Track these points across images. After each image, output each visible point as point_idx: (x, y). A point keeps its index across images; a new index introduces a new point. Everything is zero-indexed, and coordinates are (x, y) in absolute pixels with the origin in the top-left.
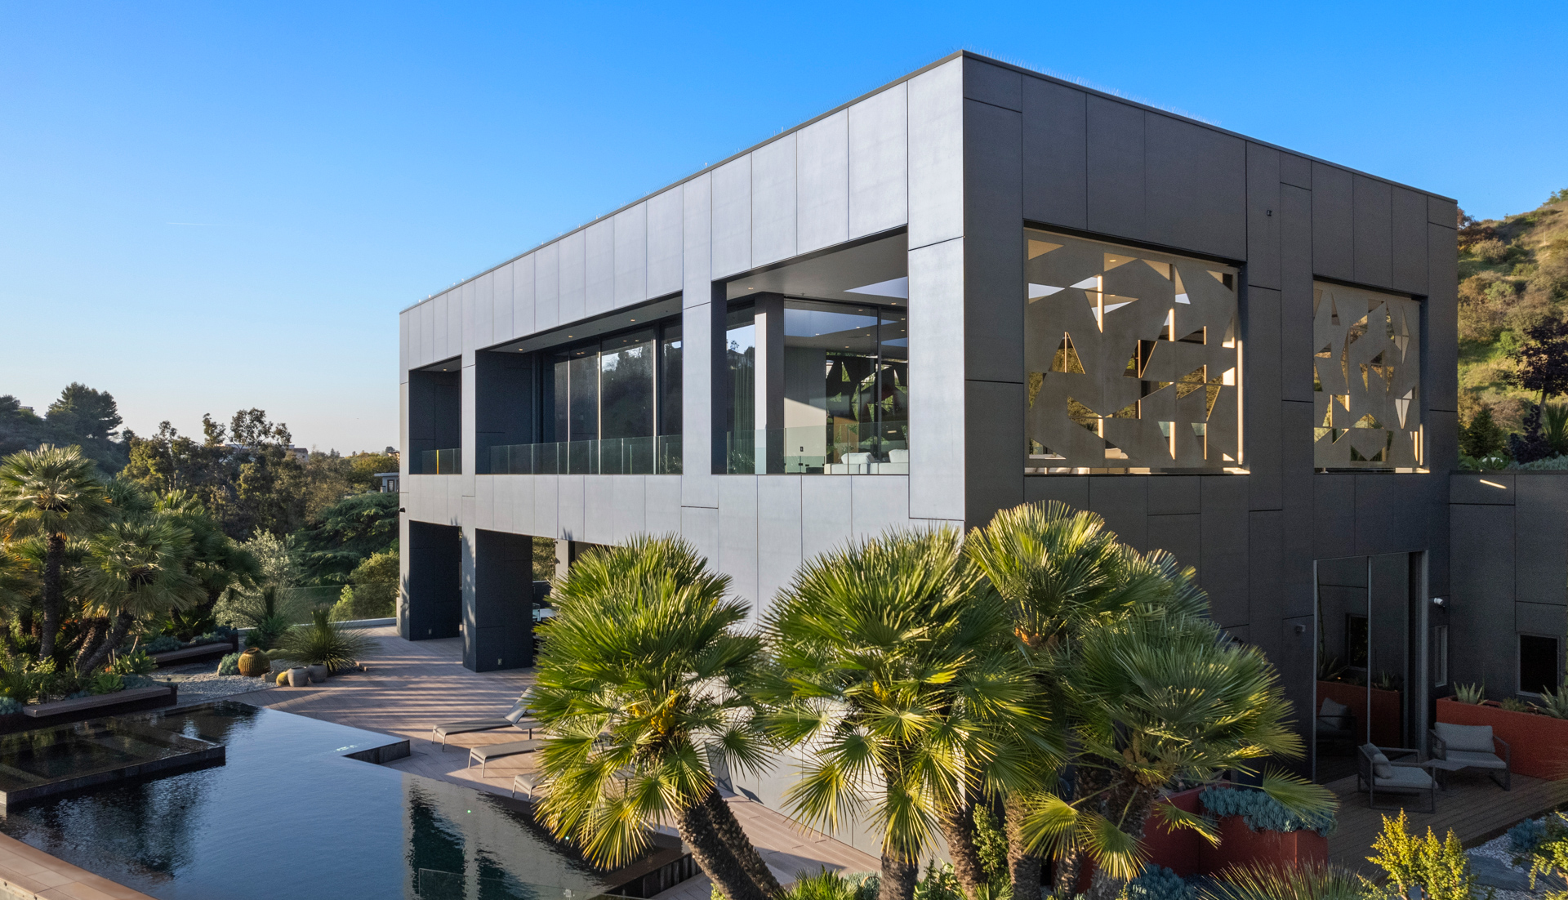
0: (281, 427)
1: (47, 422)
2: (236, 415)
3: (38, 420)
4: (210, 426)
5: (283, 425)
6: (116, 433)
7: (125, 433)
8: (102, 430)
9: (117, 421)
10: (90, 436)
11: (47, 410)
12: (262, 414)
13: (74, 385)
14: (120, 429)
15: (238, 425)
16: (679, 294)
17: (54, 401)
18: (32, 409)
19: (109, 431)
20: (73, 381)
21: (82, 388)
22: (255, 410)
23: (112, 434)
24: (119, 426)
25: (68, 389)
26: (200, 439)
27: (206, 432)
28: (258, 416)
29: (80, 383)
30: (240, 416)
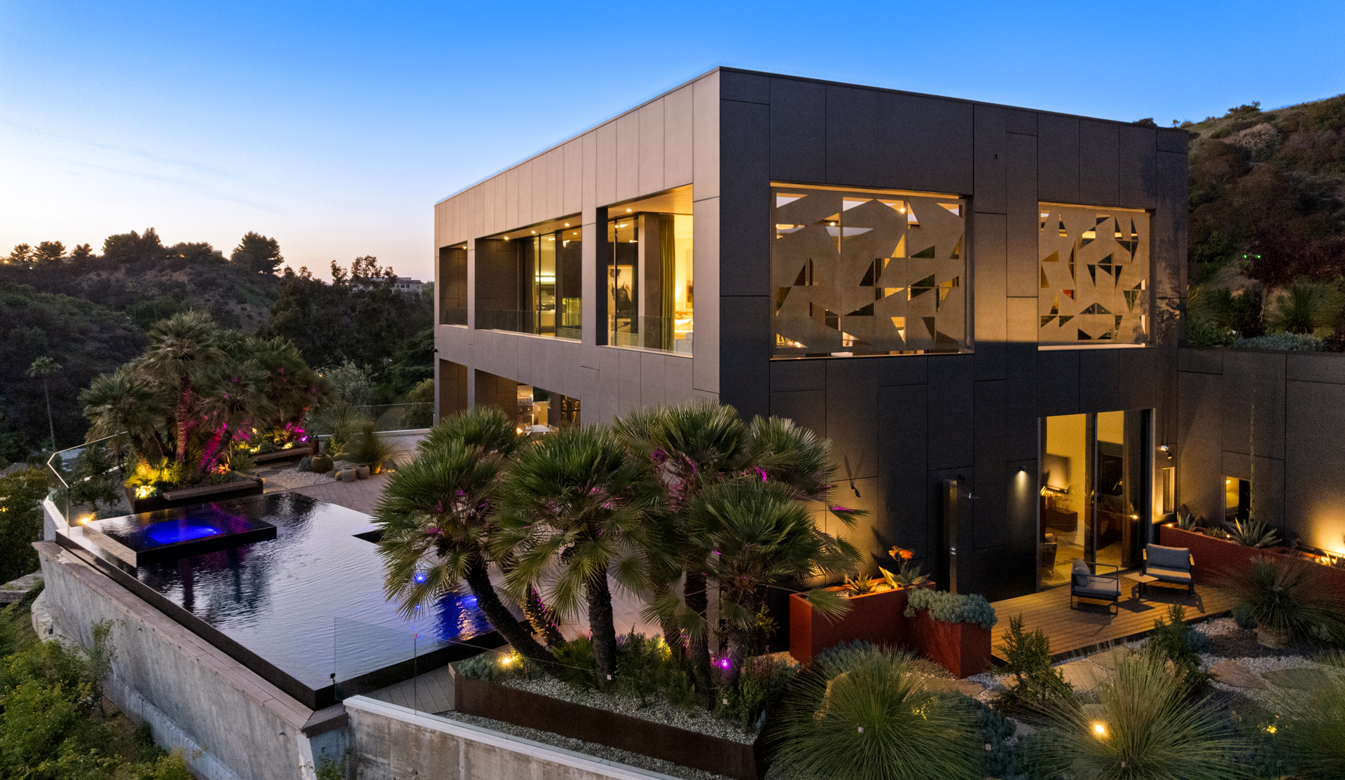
0: (389, 270)
1: (231, 262)
2: (355, 261)
3: (224, 261)
4: (336, 270)
5: (391, 268)
6: (280, 270)
7: (286, 270)
8: (269, 267)
9: (279, 261)
10: (262, 272)
11: (232, 253)
12: (374, 260)
13: (250, 234)
14: (282, 266)
15: (356, 269)
16: (580, 214)
17: (236, 246)
18: (221, 253)
19: (275, 268)
20: (249, 231)
21: (256, 236)
22: (368, 257)
23: (277, 271)
24: (282, 264)
25: (246, 236)
26: (329, 280)
27: (334, 274)
28: (371, 262)
29: (254, 232)
30: (358, 262)
